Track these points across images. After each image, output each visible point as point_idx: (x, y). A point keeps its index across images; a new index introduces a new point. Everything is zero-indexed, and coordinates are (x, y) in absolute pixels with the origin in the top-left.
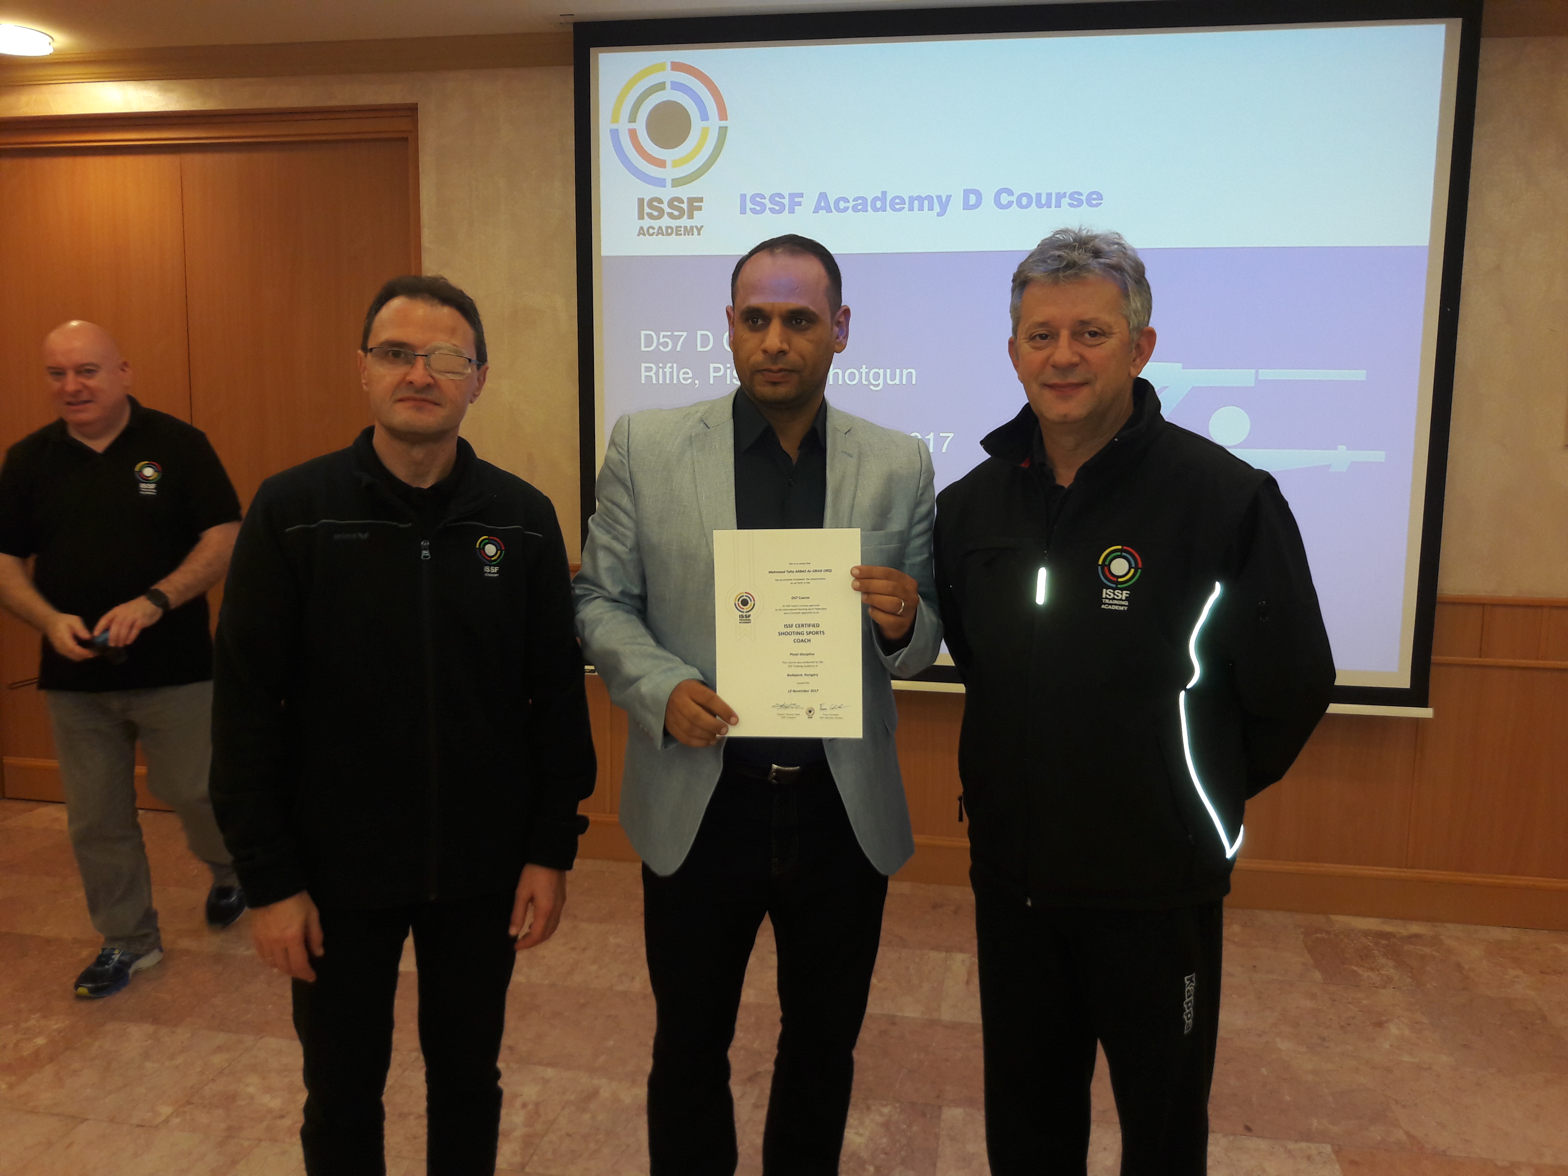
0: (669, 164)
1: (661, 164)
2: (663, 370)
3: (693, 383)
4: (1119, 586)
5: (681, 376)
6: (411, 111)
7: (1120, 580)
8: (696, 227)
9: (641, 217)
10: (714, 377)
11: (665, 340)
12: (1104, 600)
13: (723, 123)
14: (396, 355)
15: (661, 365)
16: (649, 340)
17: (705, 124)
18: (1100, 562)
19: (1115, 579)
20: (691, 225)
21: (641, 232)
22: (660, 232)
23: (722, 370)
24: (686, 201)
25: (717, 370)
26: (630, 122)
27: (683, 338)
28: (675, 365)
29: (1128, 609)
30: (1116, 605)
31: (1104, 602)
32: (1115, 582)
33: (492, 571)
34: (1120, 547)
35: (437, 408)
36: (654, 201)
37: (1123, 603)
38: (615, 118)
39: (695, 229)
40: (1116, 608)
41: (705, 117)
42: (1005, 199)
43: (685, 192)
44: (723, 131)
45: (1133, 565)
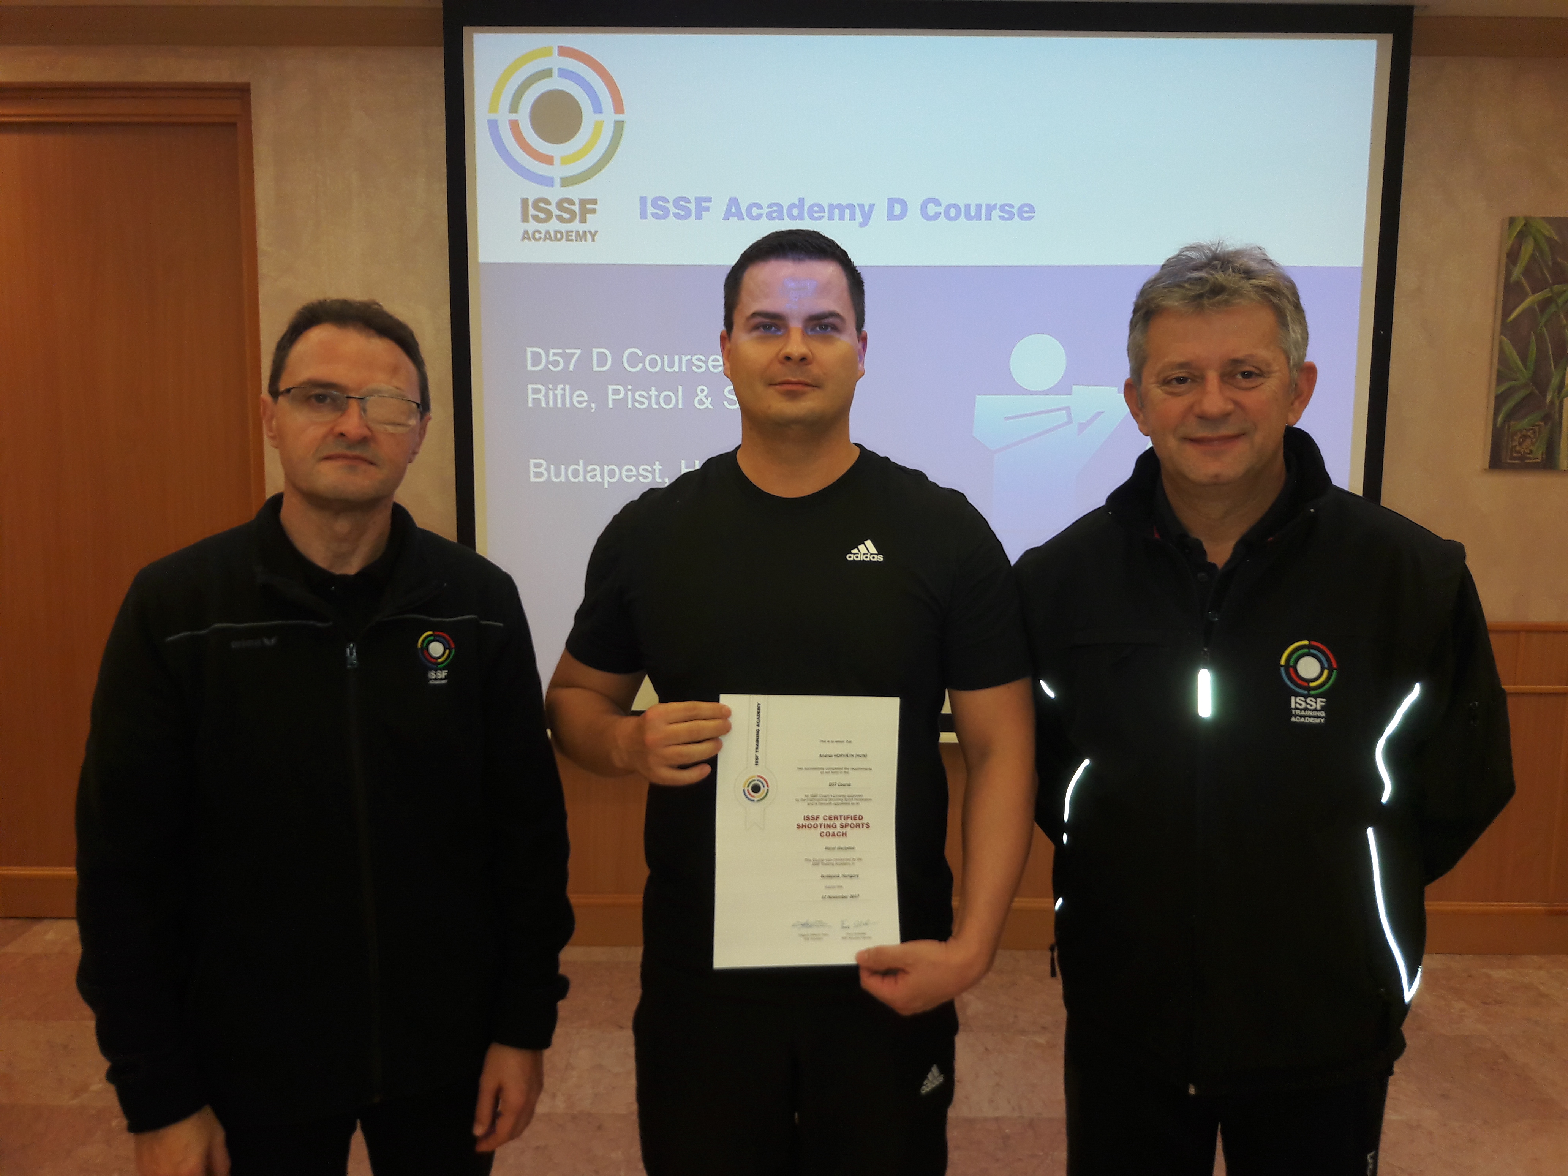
0: (557, 161)
1: (548, 160)
2: (554, 393)
3: (589, 406)
4: (1312, 692)
5: (575, 399)
6: (243, 91)
7: (1312, 684)
8: (590, 232)
9: (525, 219)
10: (613, 400)
11: (557, 358)
12: (1293, 711)
13: (619, 117)
14: (320, 398)
15: (551, 386)
16: (537, 359)
17: (598, 117)
18: (1283, 662)
19: (1305, 684)
20: (585, 229)
21: (526, 236)
22: (548, 236)
23: (623, 392)
24: (577, 202)
25: (616, 392)
26: (510, 112)
27: (575, 357)
28: (567, 387)
29: (1325, 721)
30: (1310, 717)
31: (1293, 713)
32: (1305, 688)
33: (438, 677)
34: (1306, 642)
35: (372, 469)
36: (540, 202)
37: (1319, 714)
38: (493, 106)
39: (588, 235)
40: (1311, 720)
41: (598, 109)
42: (932, 209)
43: (576, 193)
44: (619, 126)
45: (1326, 665)
